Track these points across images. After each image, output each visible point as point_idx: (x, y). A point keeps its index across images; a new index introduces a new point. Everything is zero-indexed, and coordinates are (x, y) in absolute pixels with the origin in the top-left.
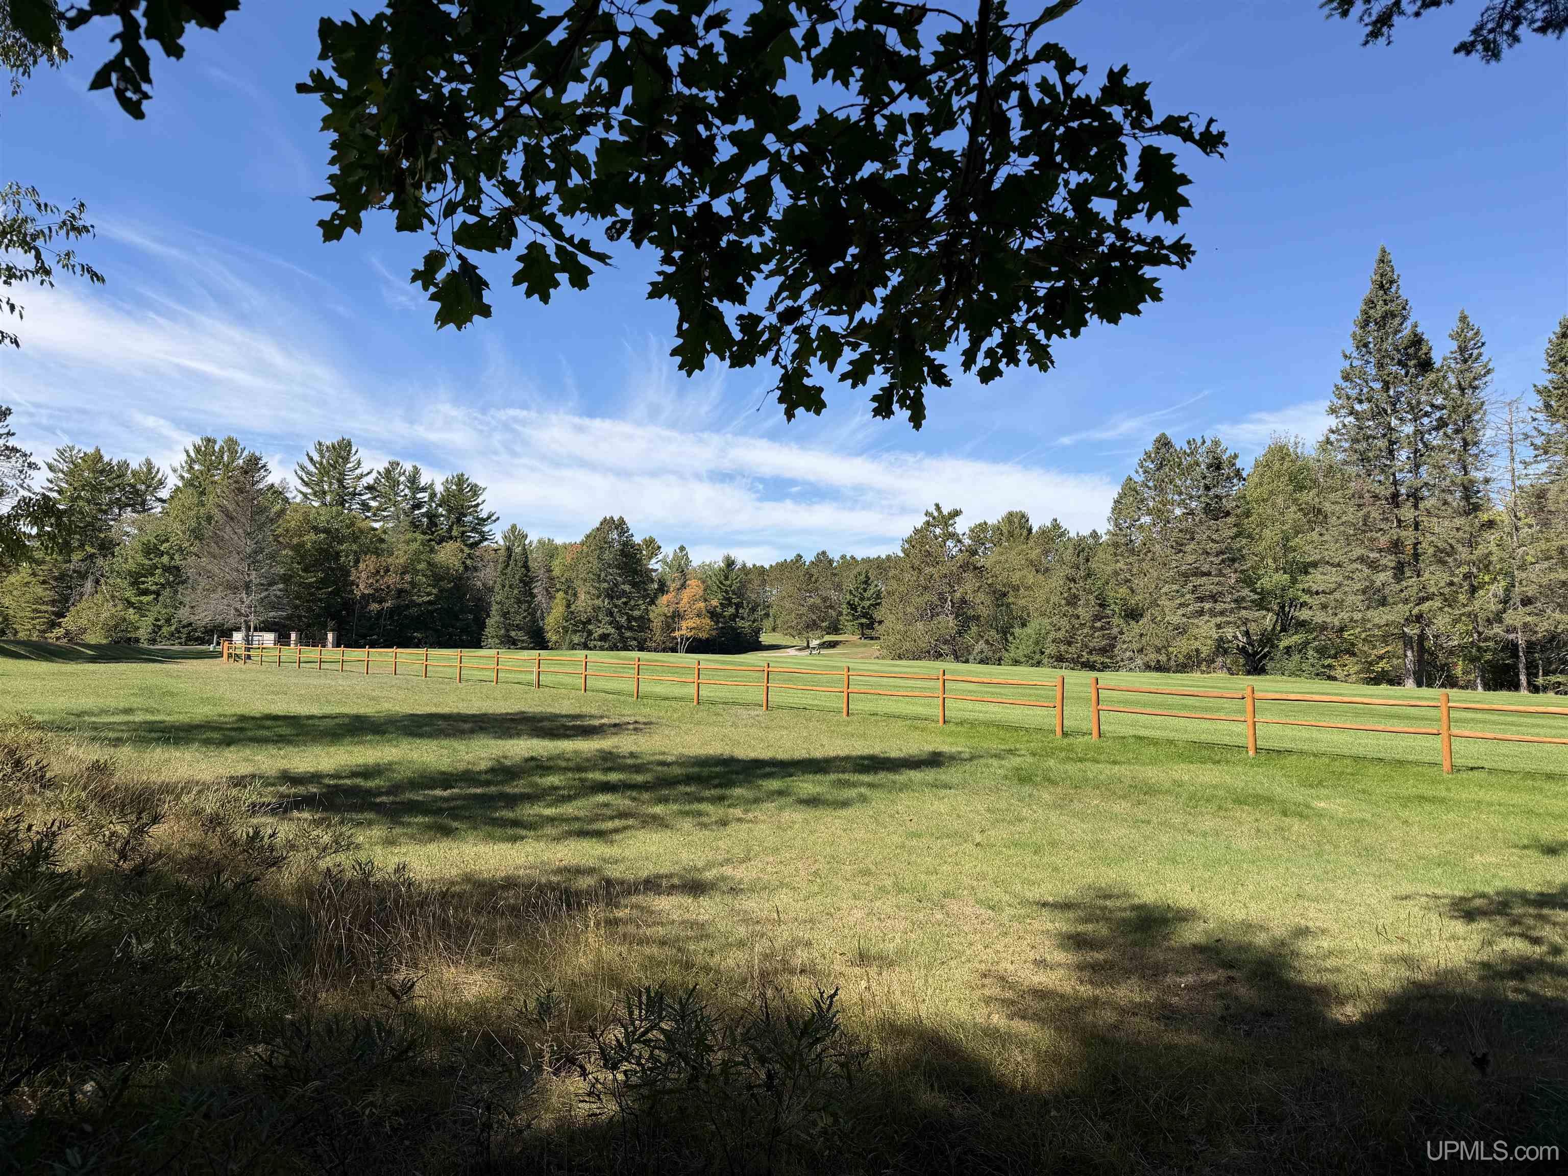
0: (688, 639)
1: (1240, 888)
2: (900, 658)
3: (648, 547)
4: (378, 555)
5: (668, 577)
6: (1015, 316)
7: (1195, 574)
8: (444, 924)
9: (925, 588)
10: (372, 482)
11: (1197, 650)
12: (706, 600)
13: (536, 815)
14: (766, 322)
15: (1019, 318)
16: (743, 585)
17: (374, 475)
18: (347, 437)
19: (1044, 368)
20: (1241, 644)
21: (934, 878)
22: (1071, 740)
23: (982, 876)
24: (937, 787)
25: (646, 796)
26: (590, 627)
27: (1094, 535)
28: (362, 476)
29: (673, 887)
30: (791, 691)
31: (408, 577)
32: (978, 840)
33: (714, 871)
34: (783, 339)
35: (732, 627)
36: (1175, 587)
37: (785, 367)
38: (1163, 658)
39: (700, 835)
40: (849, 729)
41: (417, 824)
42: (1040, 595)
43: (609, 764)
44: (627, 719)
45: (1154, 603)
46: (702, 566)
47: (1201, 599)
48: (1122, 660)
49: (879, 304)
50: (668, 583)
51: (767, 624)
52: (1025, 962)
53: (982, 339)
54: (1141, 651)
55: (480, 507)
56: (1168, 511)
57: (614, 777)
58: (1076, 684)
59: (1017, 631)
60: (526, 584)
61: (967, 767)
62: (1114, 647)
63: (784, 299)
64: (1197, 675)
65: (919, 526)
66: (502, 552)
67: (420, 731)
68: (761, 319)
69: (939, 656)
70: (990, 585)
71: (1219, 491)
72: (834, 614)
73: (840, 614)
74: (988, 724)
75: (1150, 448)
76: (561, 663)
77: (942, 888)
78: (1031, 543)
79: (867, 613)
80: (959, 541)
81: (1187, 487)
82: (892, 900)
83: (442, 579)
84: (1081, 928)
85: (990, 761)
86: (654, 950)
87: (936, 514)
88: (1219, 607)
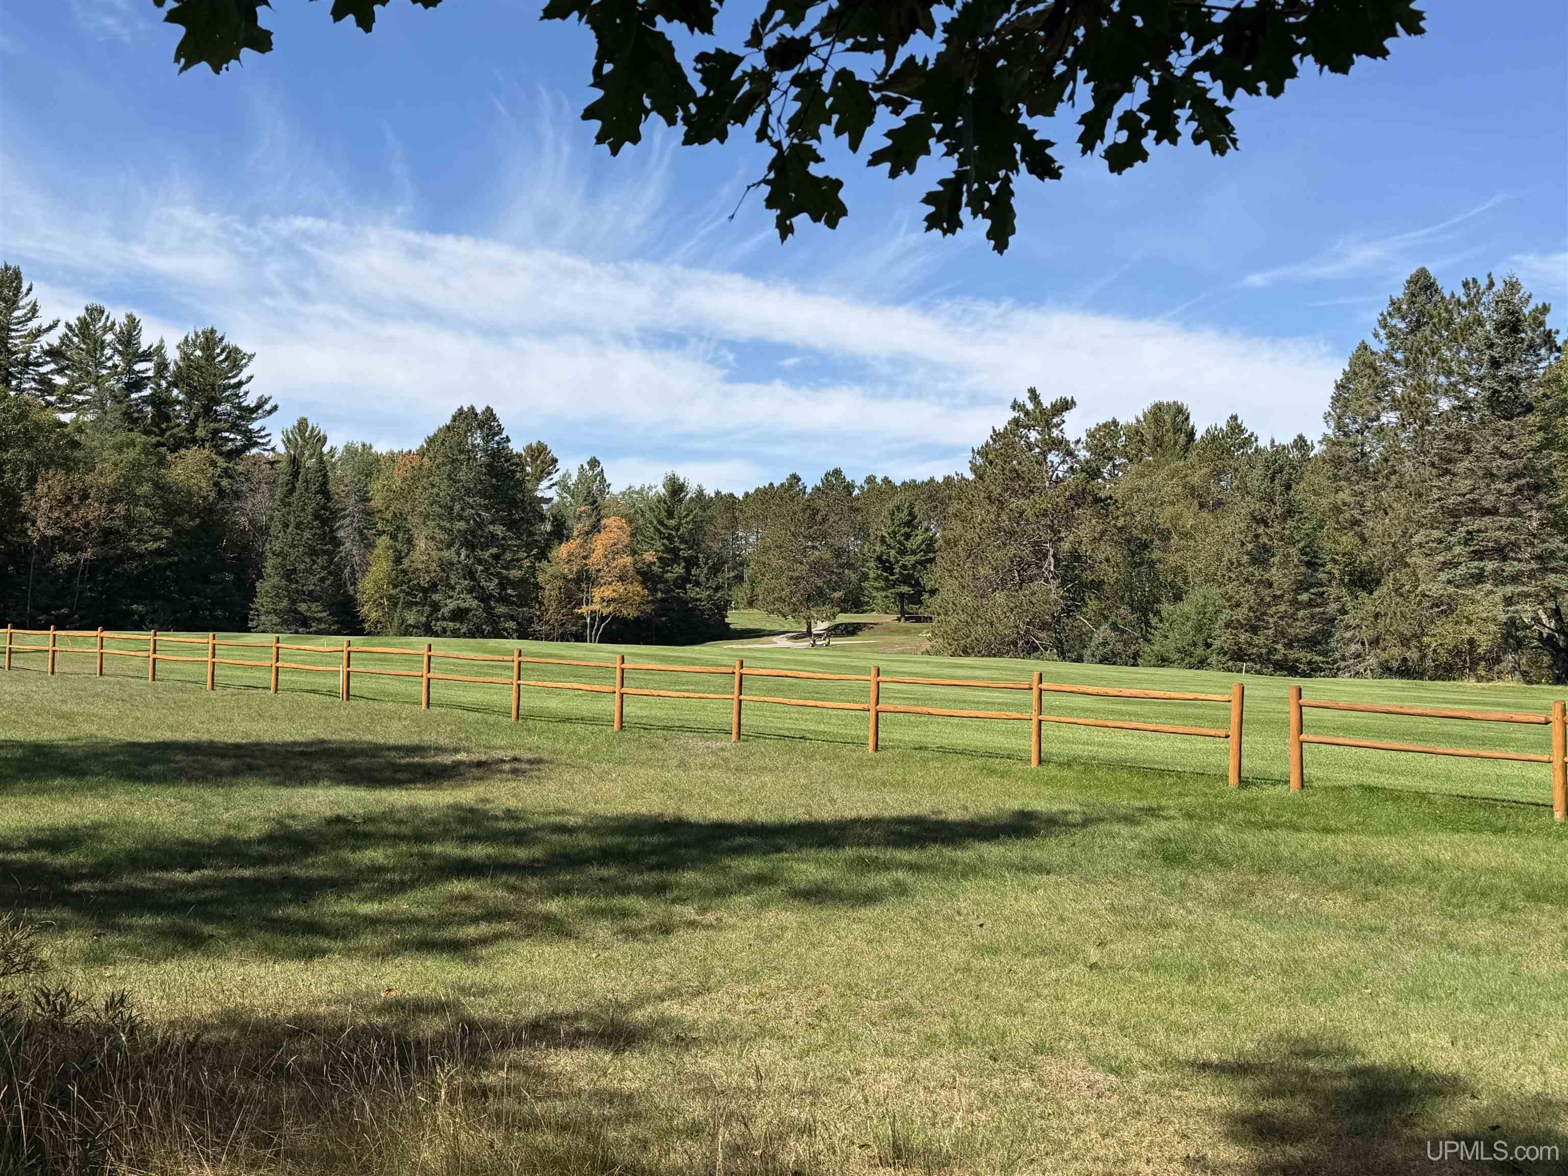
0: (603, 619)
1: (1534, 1042)
2: (966, 653)
3: (534, 459)
4: (69, 471)
5: (569, 512)
6: (1172, 58)
7: (1471, 512)
8: (194, 1095)
9: (1011, 534)
10: (56, 343)
11: (1471, 642)
12: (634, 553)
13: (345, 914)
14: (745, 66)
15: (1180, 62)
16: (698, 526)
17: (61, 330)
18: (12, 264)
19: (1219, 148)
20: (1546, 632)
21: (1018, 1021)
22: (1254, 792)
23: (1103, 1018)
24: (1025, 870)
25: (533, 883)
26: (436, 597)
27: (1301, 443)
28: (39, 332)
29: (579, 1034)
30: (779, 708)
31: (120, 509)
32: (1093, 960)
33: (650, 1009)
34: (774, 95)
35: (678, 599)
36: (1436, 534)
37: (777, 145)
38: (1413, 655)
39: (623, 950)
40: (878, 773)
41: (142, 928)
42: (1207, 545)
43: (469, 830)
44: (500, 754)
45: (1401, 561)
46: (629, 493)
47: (1479, 555)
48: (1343, 658)
49: (940, 35)
50: (569, 523)
51: (740, 593)
52: (1170, 1160)
53: (1117, 97)
54: (1375, 642)
55: (244, 388)
56: (1428, 404)
57: (478, 851)
58: (1264, 699)
59: (1166, 608)
60: (324, 522)
61: (1078, 837)
62: (1330, 635)
63: (777, 25)
64: (1470, 683)
65: (1000, 428)
66: (283, 466)
67: (145, 771)
68: (739, 60)
69: (1031, 650)
70: (1120, 530)
71: (1515, 369)
72: (854, 577)
73: (865, 577)
74: (1114, 765)
75: (1399, 293)
76: (385, 659)
77: (1031, 1038)
78: (1193, 457)
79: (911, 576)
80: (1070, 453)
81: (1460, 362)
82: (946, 1058)
83: (179, 512)
84: (1264, 1105)
85: (1116, 828)
86: (546, 1139)
87: (1030, 406)
88: (1511, 568)
